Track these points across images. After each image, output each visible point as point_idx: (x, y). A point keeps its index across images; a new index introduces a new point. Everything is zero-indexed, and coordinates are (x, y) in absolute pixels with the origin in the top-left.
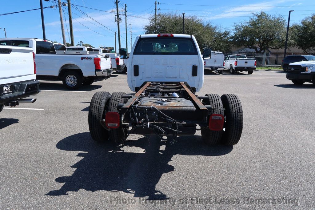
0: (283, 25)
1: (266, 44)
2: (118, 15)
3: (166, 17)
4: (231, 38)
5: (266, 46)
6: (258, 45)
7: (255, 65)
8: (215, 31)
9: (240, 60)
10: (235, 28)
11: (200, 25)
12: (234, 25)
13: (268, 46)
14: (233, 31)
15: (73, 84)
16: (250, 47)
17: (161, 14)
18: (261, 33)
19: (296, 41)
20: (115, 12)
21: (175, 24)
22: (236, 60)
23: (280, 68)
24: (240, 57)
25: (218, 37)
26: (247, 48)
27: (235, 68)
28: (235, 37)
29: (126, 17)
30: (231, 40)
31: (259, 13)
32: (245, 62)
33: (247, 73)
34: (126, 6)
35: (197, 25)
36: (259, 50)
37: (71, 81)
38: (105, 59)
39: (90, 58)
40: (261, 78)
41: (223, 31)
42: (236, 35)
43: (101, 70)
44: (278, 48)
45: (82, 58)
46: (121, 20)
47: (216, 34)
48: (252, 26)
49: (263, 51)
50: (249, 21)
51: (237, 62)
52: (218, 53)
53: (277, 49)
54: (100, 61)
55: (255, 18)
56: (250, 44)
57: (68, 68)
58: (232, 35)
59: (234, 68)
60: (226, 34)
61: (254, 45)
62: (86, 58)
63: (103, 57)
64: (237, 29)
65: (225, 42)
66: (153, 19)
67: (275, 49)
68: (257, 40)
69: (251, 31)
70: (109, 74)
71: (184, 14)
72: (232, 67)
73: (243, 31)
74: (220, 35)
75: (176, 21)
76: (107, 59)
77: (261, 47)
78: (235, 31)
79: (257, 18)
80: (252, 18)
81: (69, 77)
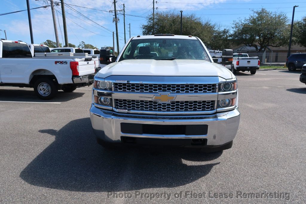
0: (284, 22)
1: (267, 42)
2: (116, 15)
3: (163, 15)
4: (231, 36)
5: (267, 43)
6: (258, 43)
7: (258, 65)
8: (214, 29)
9: (243, 59)
10: (234, 26)
11: (199, 24)
12: (233, 23)
13: (268, 44)
14: (232, 29)
15: (47, 93)
16: (250, 45)
17: (159, 13)
18: (262, 30)
19: (298, 38)
20: (113, 12)
21: (173, 22)
22: (238, 59)
23: (284, 67)
24: (242, 56)
25: (217, 36)
26: (247, 46)
27: (237, 68)
28: (235, 35)
29: (124, 17)
30: (231, 38)
31: (260, 10)
32: (248, 62)
33: (249, 73)
34: (124, 6)
35: (196, 23)
36: (259, 48)
37: (44, 90)
38: (86, 62)
39: (66, 62)
40: (266, 79)
41: (222, 29)
42: (235, 33)
43: (80, 76)
44: (280, 46)
45: (56, 62)
46: (119, 20)
47: (215, 33)
48: (252, 23)
49: (263, 49)
50: (249, 19)
51: (238, 62)
52: (218, 52)
53: (278, 47)
54: (78, 65)
55: (255, 15)
56: (250, 42)
57: (41, 74)
58: (231, 33)
59: (235, 68)
60: (225, 32)
61: (254, 43)
62: (60, 62)
63: (82, 61)
64: (236, 27)
65: (224, 40)
66: (151, 18)
67: (276, 47)
68: (257, 38)
69: (251, 29)
70: (90, 80)
71: (181, 12)
72: (233, 66)
73: (243, 29)
74: (219, 33)
75: (175, 19)
76: (89, 62)
77: (261, 44)
78: (234, 29)
79: (257, 15)
80: (252, 15)
81: (42, 85)
